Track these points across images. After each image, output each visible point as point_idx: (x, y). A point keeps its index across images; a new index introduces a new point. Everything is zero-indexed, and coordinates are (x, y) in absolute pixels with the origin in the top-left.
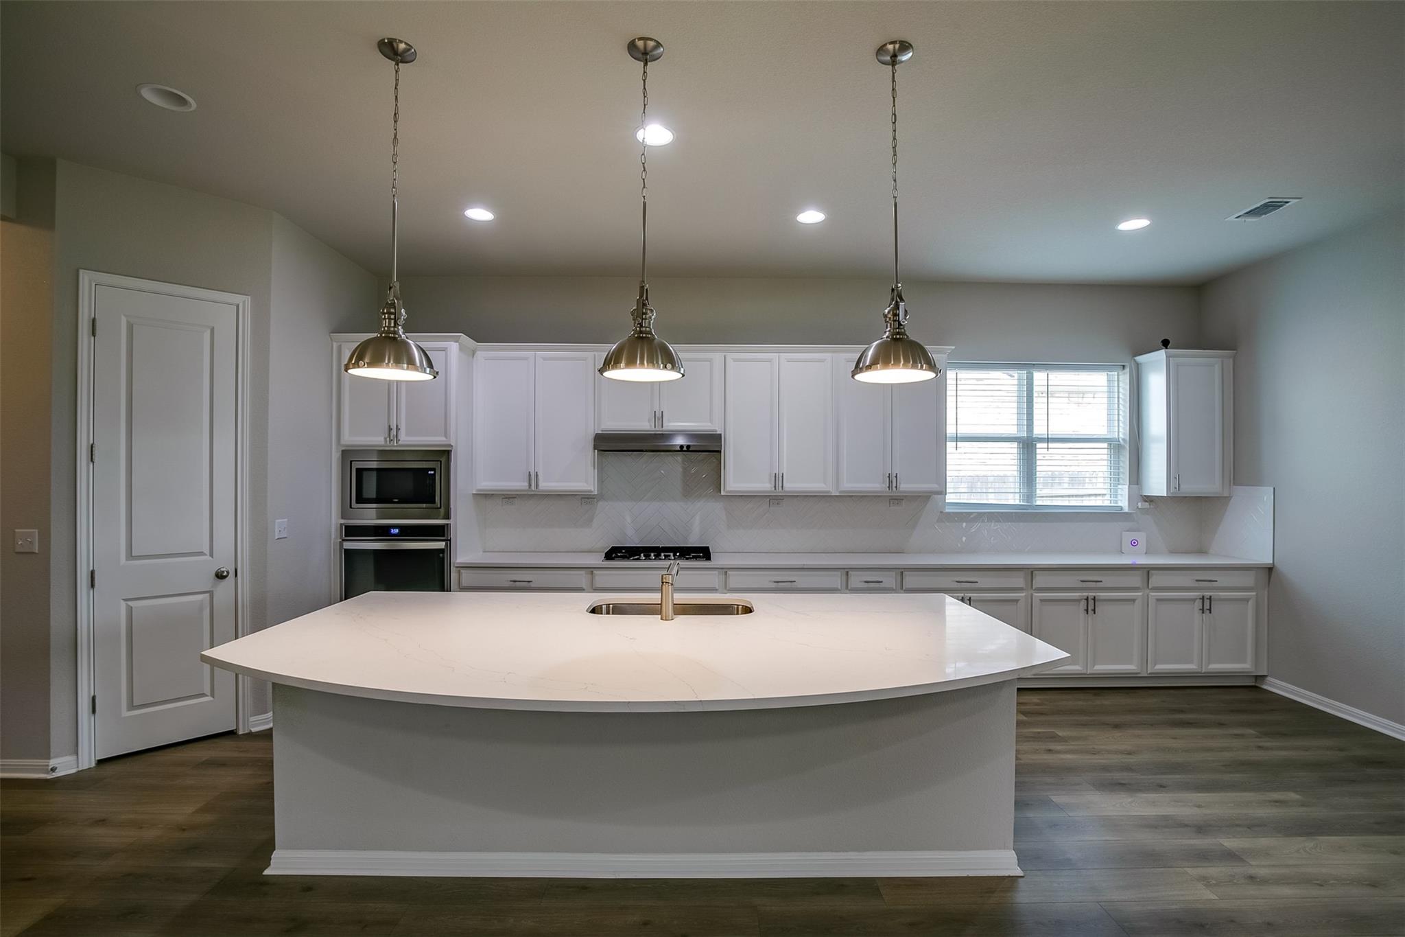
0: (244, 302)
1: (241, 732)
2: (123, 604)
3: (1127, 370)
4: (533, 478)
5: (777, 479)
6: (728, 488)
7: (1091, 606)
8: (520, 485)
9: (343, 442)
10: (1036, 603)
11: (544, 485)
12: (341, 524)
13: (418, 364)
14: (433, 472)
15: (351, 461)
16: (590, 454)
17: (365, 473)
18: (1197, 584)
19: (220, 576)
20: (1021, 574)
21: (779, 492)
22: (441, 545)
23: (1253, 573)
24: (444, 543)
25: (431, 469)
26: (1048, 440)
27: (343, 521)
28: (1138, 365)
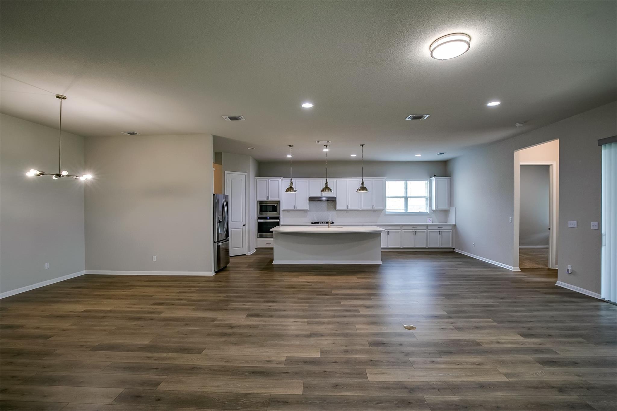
0: (246, 175)
1: (247, 255)
3: (429, 181)
4: (295, 207)
5: (348, 207)
6: (337, 209)
7: (415, 233)
8: (292, 208)
9: (257, 200)
10: (403, 232)
11: (298, 208)
15: (259, 204)
16: (307, 201)
17: (262, 206)
18: (438, 228)
19: (244, 225)
20: (400, 226)
21: (348, 209)
22: (278, 221)
23: (451, 226)
25: (276, 205)
26: (410, 197)
27: (257, 216)
28: (431, 180)
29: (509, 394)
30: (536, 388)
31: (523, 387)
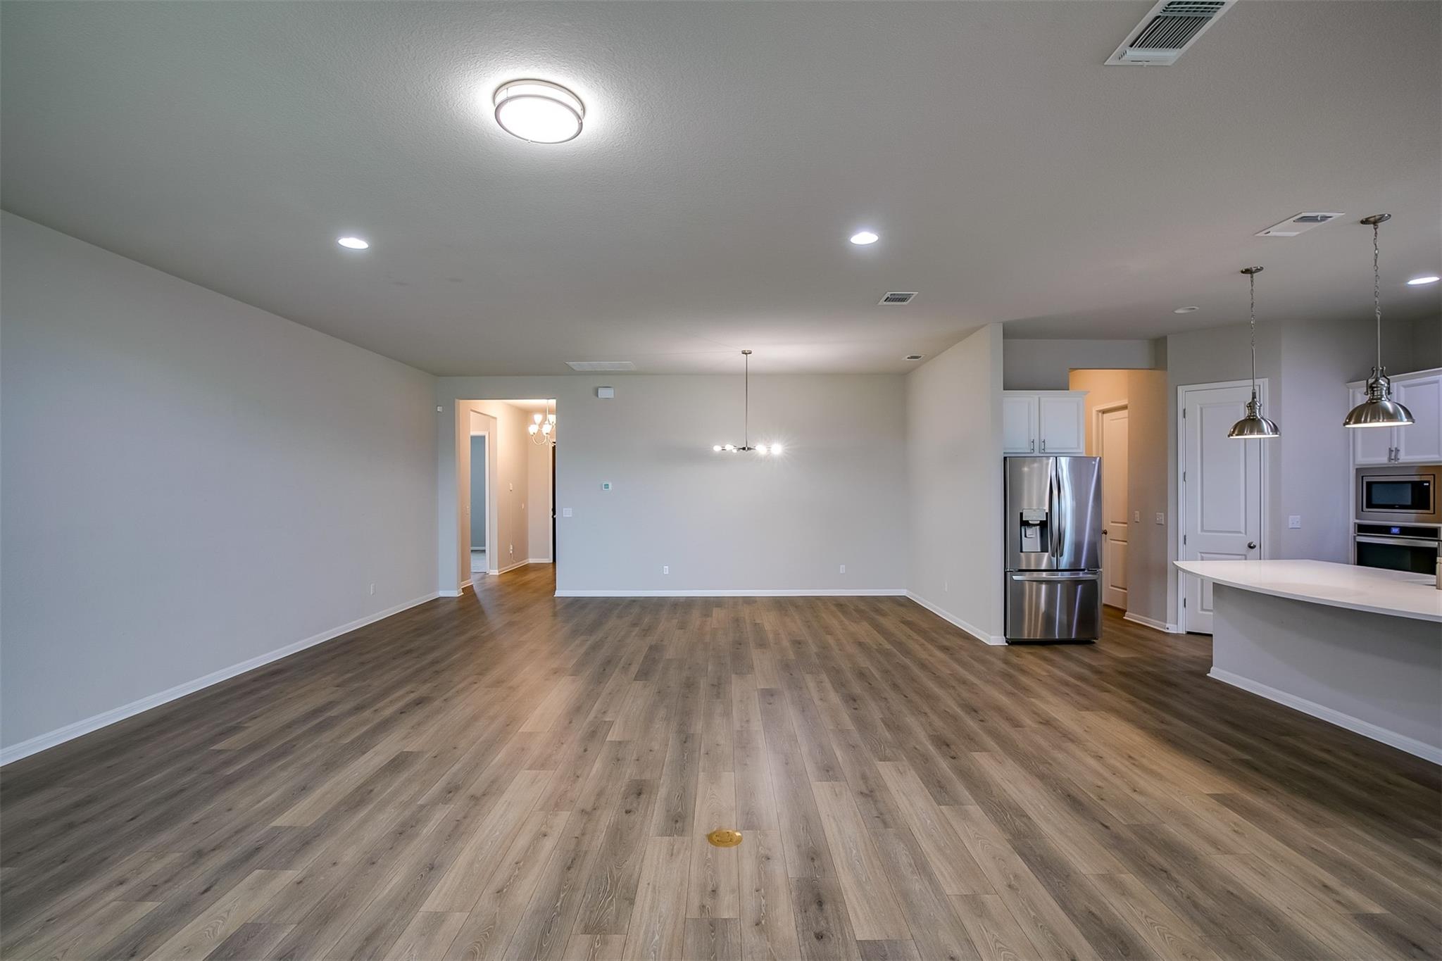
0: (1263, 382)
2: (1199, 554)
9: (1356, 463)
12: (1355, 523)
13: (1266, 431)
14: (1427, 484)
15: (1362, 477)
17: (1374, 486)
19: (1251, 547)
22: (1433, 544)
24: (1437, 543)
25: (1426, 482)
27: (1358, 521)
29: (387, 891)
30: (369, 939)
31: (390, 920)
